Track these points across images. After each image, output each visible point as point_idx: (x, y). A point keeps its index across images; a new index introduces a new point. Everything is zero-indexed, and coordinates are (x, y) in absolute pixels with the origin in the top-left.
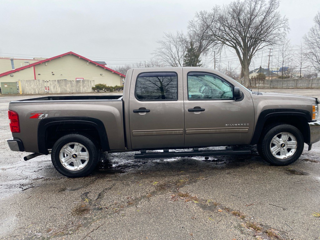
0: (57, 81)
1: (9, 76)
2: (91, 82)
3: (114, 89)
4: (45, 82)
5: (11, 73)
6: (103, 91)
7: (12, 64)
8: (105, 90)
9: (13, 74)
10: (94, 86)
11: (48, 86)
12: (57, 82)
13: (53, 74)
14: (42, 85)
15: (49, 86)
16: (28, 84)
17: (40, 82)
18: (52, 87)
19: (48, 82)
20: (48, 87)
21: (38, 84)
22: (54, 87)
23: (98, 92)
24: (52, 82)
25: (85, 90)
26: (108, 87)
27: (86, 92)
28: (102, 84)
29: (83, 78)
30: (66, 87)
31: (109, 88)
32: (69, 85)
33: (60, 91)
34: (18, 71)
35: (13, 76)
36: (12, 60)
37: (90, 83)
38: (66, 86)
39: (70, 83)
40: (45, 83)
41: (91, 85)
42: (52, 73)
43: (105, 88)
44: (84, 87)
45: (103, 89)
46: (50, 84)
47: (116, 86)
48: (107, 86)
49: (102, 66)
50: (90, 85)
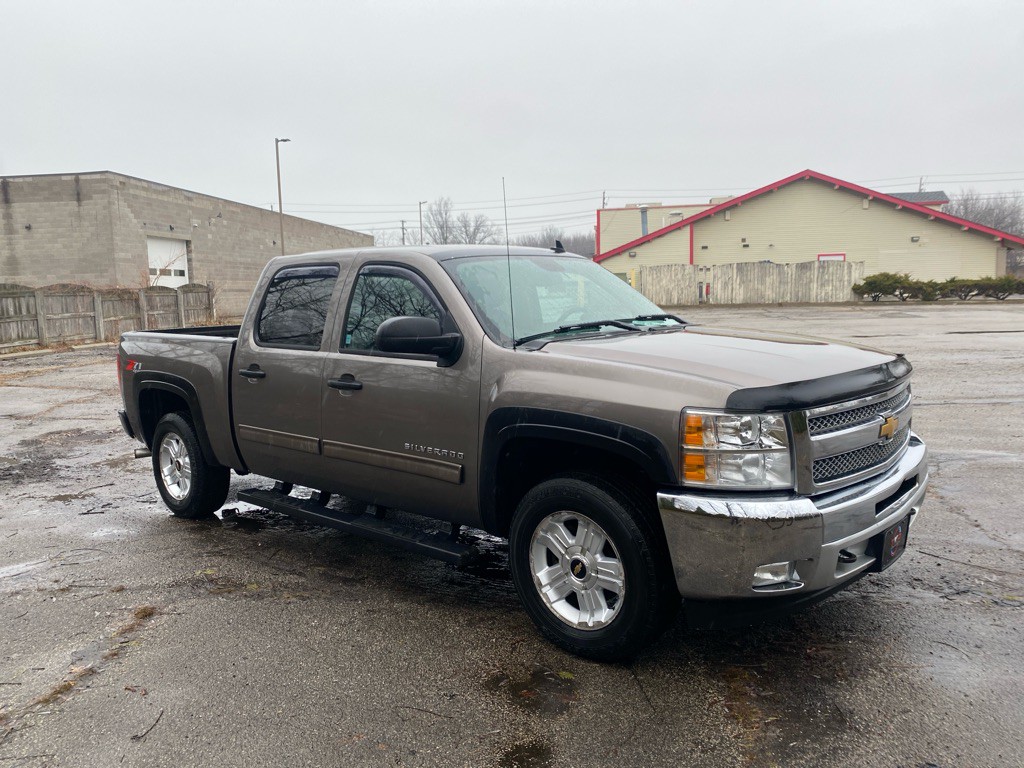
0: (735, 266)
1: (625, 256)
2: (850, 266)
3: (941, 289)
4: (701, 269)
5: (631, 248)
6: (897, 299)
7: (644, 221)
8: (901, 294)
9: (637, 250)
10: (862, 283)
11: (708, 281)
12: (735, 271)
13: (746, 246)
14: (690, 278)
15: (711, 281)
16: (655, 276)
17: (687, 271)
18: (719, 286)
19: (708, 269)
20: (708, 286)
21: (680, 276)
22: (725, 284)
23: (874, 300)
24: (720, 272)
25: (826, 294)
26: (917, 283)
27: (830, 300)
28: (892, 272)
29: (844, 255)
30: (762, 284)
31: (920, 289)
32: (772, 279)
33: (742, 297)
34: (649, 241)
35: (634, 256)
36: (644, 211)
37: (846, 271)
38: (763, 282)
39: (776, 271)
40: (700, 273)
41: (850, 276)
42: (744, 240)
43: (903, 288)
44: (823, 285)
45: (897, 293)
46: (714, 277)
47: (953, 280)
48: (914, 278)
49: (920, 209)
50: (846, 278)
